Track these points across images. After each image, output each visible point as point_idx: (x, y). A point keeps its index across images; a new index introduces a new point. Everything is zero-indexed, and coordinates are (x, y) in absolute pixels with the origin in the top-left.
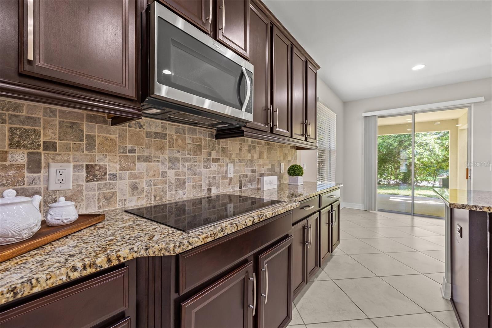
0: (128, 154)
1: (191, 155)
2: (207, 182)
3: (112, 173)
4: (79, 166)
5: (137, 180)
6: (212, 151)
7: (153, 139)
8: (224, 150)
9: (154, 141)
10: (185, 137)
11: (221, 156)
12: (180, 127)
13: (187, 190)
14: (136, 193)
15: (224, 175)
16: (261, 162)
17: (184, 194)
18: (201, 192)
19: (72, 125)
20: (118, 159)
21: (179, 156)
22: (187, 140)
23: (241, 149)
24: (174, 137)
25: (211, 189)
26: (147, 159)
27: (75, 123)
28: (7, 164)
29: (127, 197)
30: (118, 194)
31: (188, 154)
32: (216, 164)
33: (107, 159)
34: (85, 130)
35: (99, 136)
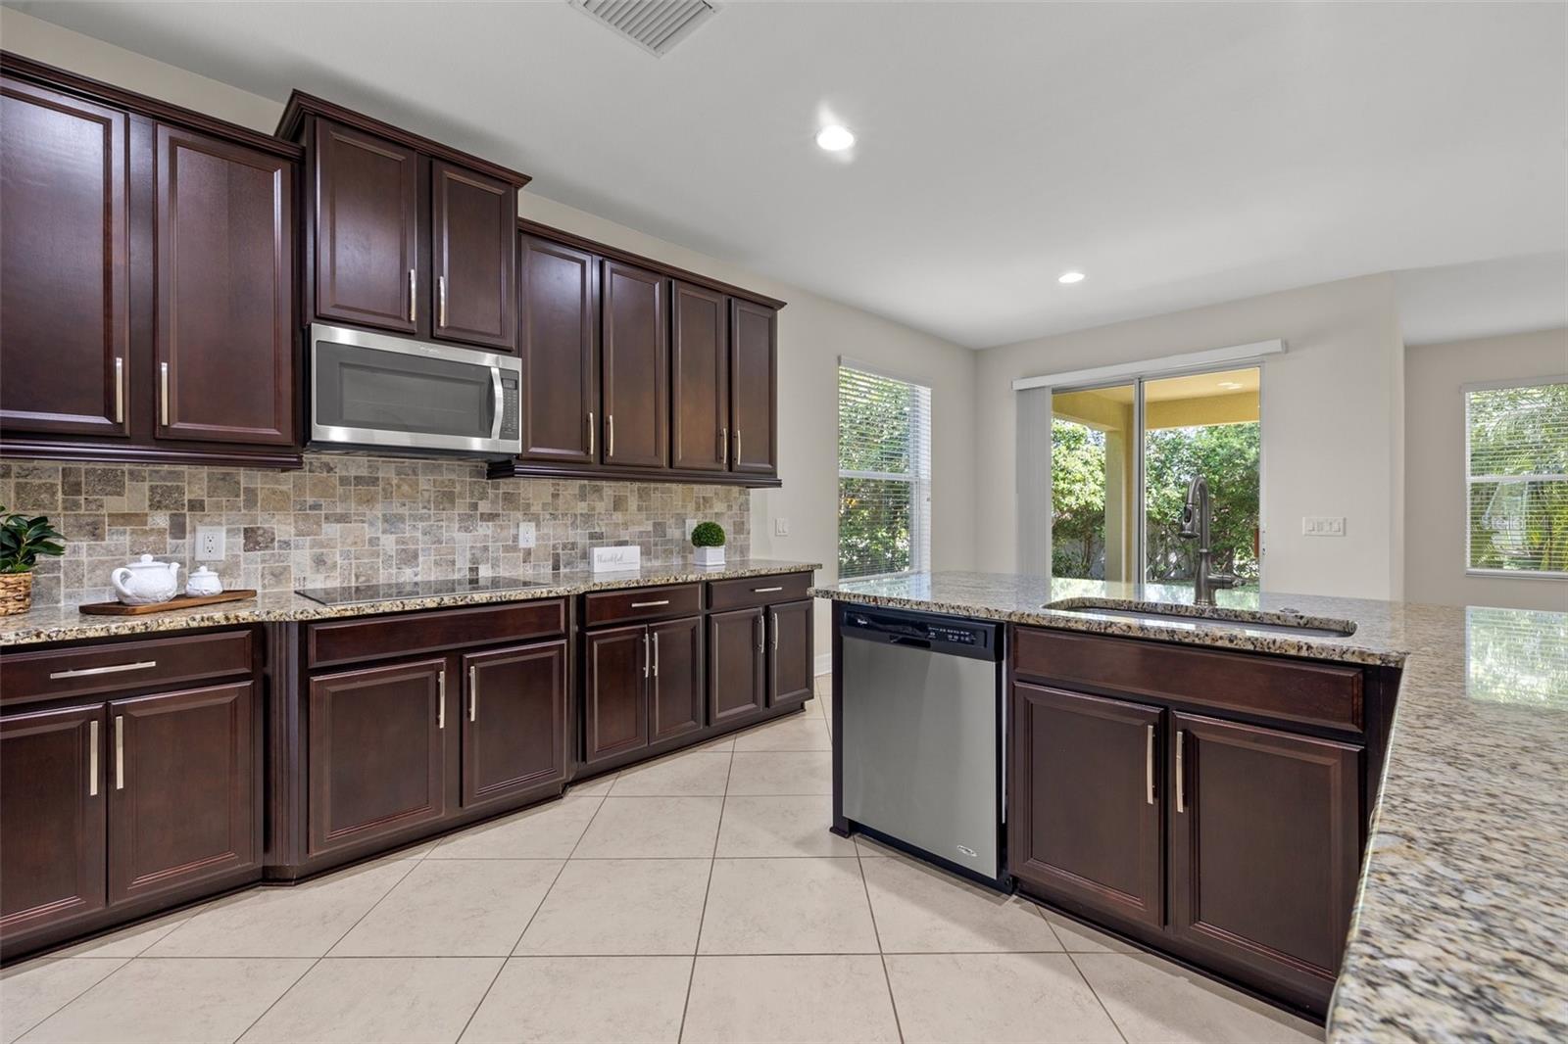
0: (308, 512)
1: (429, 509)
2: (468, 555)
3: (282, 539)
4: (234, 530)
5: (324, 550)
6: (480, 502)
7: (352, 487)
8: (509, 498)
9: (355, 490)
10: (418, 480)
11: (504, 510)
12: (406, 464)
13: (423, 568)
14: (322, 568)
15: (511, 543)
16: (618, 517)
17: (416, 575)
18: (454, 573)
19: (224, 477)
20: (292, 519)
21: (405, 511)
22: (420, 484)
23: (558, 495)
24: (395, 482)
25: (477, 568)
26: (343, 519)
27: (228, 474)
28: (147, 528)
29: (308, 574)
30: (292, 569)
31: (424, 507)
32: (490, 524)
33: (275, 520)
34: (242, 482)
35: (262, 488)
